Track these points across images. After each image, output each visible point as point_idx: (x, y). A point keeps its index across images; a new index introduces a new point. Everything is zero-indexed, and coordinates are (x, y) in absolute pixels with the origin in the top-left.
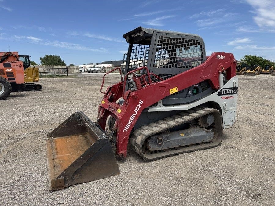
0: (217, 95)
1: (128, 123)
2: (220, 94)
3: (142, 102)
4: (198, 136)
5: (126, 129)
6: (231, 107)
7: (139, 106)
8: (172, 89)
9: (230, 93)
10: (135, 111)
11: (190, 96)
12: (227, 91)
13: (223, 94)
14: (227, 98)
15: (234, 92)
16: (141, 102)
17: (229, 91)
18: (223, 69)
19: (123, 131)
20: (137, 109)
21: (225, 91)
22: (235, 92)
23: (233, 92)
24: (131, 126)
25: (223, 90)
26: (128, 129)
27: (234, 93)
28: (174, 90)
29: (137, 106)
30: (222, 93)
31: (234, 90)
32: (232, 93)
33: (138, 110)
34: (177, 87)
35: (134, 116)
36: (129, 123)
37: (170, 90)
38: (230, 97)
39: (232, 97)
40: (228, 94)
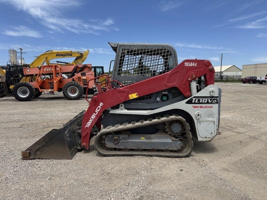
0: (186, 103)
1: (89, 121)
2: (190, 102)
3: (103, 104)
4: (160, 142)
5: (87, 125)
6: (209, 117)
7: (99, 107)
8: (132, 95)
9: (206, 102)
10: (96, 111)
11: (157, 102)
12: (201, 100)
13: (195, 103)
14: (201, 107)
15: (212, 101)
16: (101, 104)
17: (204, 100)
18: (193, 76)
19: (85, 127)
20: (98, 109)
21: (197, 100)
22: (213, 102)
23: (210, 101)
24: (92, 123)
25: (194, 99)
26: (89, 125)
27: (211, 103)
28: (134, 96)
29: (98, 108)
30: (193, 102)
31: (211, 100)
32: (208, 103)
33: (98, 111)
34: (137, 93)
35: (95, 115)
36: (91, 121)
37: (130, 96)
38: (206, 107)
39: (208, 107)
40: (202, 103)
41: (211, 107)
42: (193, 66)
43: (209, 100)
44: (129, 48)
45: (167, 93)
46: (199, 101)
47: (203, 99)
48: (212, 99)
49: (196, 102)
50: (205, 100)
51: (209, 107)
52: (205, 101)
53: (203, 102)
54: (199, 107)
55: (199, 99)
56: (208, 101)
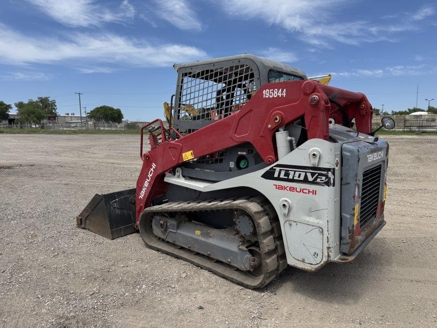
0: (262, 176)
2: (269, 176)
4: (218, 247)
5: (141, 196)
6: (309, 216)
7: (152, 170)
8: (186, 153)
9: (302, 178)
10: (148, 176)
11: (230, 170)
12: (292, 173)
13: (278, 179)
14: (292, 189)
15: (316, 179)
16: (154, 166)
17: (297, 174)
18: (276, 119)
19: (139, 198)
20: (151, 174)
21: (283, 173)
22: (318, 180)
23: (310, 179)
25: (278, 169)
26: (143, 196)
27: (314, 182)
28: (188, 155)
29: (150, 171)
30: (276, 175)
32: (305, 180)
34: (192, 151)
35: (148, 182)
36: (144, 189)
37: (184, 154)
38: (302, 191)
39: (307, 191)
40: (293, 181)
41: (314, 192)
42: (278, 96)
43: (309, 175)
44: (191, 71)
45: (245, 153)
46: (287, 174)
47: (295, 171)
48: (315, 173)
49: (282, 176)
50: (300, 175)
51: (309, 192)
52: (299, 177)
53: (296, 178)
54: (288, 188)
55: (288, 171)
56: (306, 176)
